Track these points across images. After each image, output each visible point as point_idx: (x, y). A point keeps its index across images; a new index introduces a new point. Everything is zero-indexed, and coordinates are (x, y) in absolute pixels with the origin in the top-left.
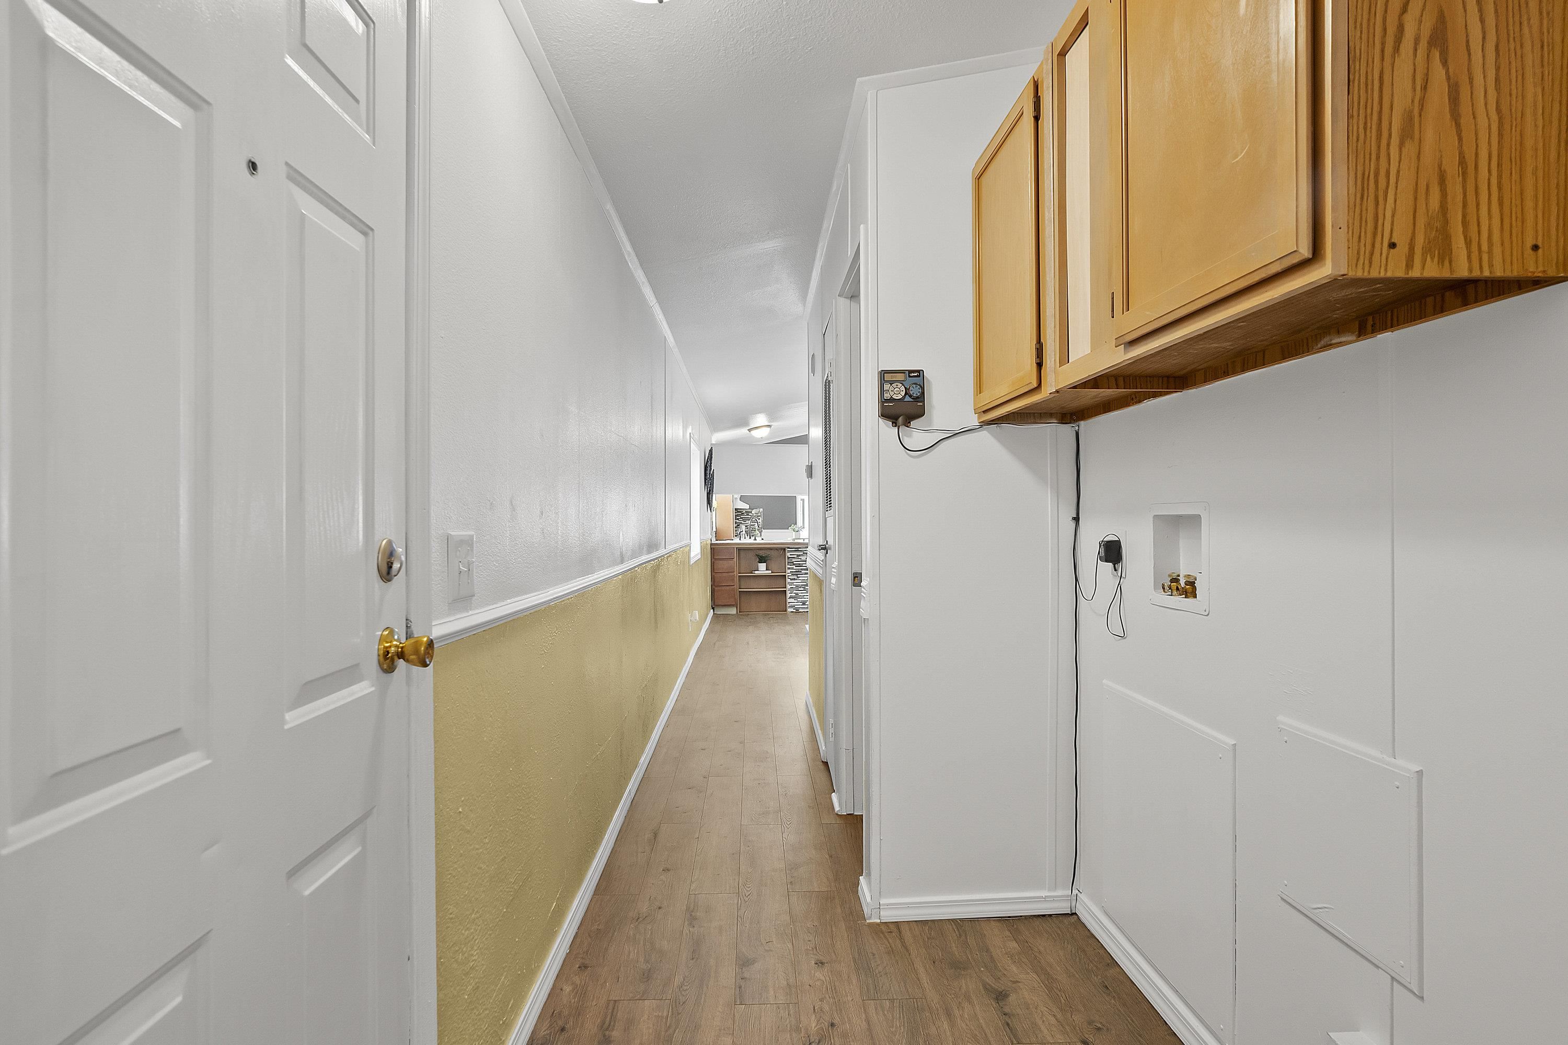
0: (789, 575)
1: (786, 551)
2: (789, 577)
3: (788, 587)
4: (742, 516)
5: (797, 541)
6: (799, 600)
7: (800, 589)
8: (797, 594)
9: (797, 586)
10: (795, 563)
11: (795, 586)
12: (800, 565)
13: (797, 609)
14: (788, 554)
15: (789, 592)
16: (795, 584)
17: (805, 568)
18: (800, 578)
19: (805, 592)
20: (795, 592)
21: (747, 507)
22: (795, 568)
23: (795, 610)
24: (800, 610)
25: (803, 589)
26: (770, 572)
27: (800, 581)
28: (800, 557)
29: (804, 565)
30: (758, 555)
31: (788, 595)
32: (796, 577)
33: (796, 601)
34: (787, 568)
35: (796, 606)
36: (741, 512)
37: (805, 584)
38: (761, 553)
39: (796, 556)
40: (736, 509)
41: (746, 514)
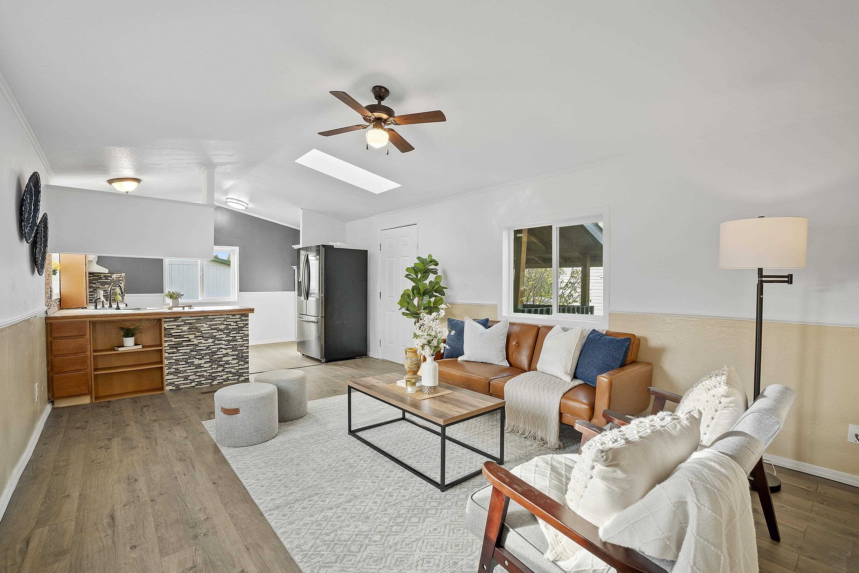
0: (166, 348)
1: (163, 322)
2: (167, 351)
3: (166, 362)
4: (99, 281)
5: (175, 310)
6: (179, 375)
7: (180, 363)
8: (177, 369)
9: (177, 360)
10: (173, 334)
11: (174, 361)
12: (180, 337)
13: (178, 386)
14: (165, 325)
15: (167, 368)
16: (173, 358)
17: (187, 339)
18: (180, 351)
19: (187, 365)
20: (174, 367)
21: (106, 271)
22: (174, 340)
23: (174, 388)
24: (181, 387)
25: (184, 363)
26: (141, 347)
27: (181, 354)
28: (180, 328)
29: (185, 336)
30: (122, 329)
31: (166, 371)
32: (176, 350)
33: (176, 377)
34: (163, 342)
35: (176, 383)
36: (98, 276)
37: (187, 357)
38: (128, 325)
39: (174, 327)
40: (90, 273)
41: (104, 279)
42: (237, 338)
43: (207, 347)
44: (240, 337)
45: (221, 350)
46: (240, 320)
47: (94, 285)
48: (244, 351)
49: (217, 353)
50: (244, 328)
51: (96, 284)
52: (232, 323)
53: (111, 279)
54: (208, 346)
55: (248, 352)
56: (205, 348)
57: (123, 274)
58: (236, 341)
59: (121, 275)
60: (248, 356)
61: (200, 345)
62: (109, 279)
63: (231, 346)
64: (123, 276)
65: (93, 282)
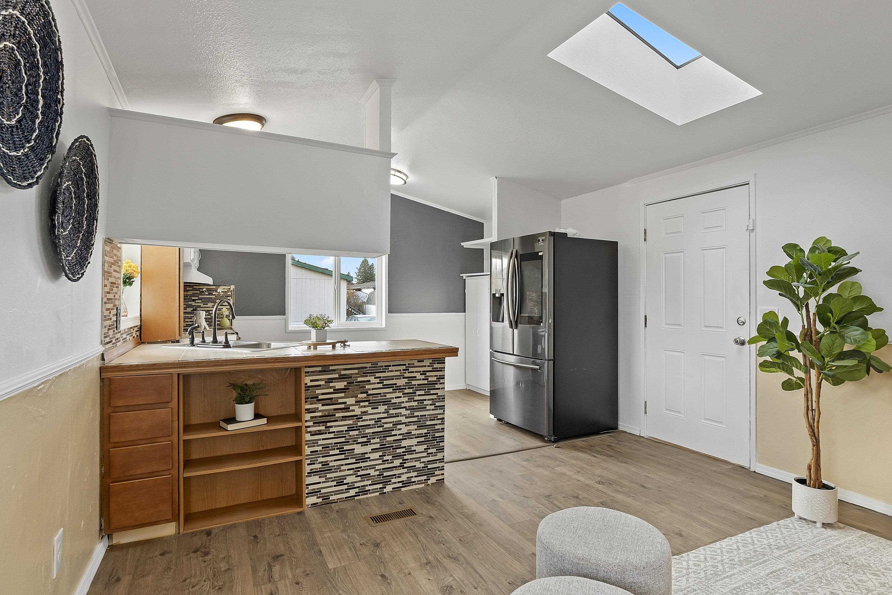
0: (308, 424)
1: (303, 374)
2: (309, 429)
3: (307, 450)
4: (200, 296)
5: (325, 350)
6: (329, 476)
7: (332, 453)
8: (325, 464)
9: (325, 447)
10: (320, 397)
11: (320, 448)
12: (331, 402)
13: (326, 498)
14: (307, 380)
15: (308, 461)
16: (320, 442)
17: (343, 406)
18: (331, 430)
19: (343, 457)
20: (321, 460)
21: (209, 280)
22: (321, 408)
23: (320, 500)
24: (331, 498)
25: (337, 452)
26: (264, 421)
27: (332, 435)
28: (331, 385)
29: (340, 401)
30: (234, 386)
31: (307, 469)
32: (323, 428)
33: (323, 479)
34: (303, 411)
35: (323, 491)
36: (199, 289)
37: (343, 440)
38: (241, 380)
39: (323, 383)
40: (184, 282)
41: (207, 293)
42: (425, 403)
43: (375, 422)
44: (430, 402)
45: (399, 427)
46: (430, 369)
47: (193, 303)
48: (437, 427)
49: (393, 433)
50: (437, 384)
51: (197, 301)
52: (418, 376)
53: (216, 293)
54: (378, 419)
55: (444, 429)
56: (373, 422)
57: (232, 287)
58: (424, 408)
59: (229, 287)
60: (443, 436)
61: (364, 418)
62: (214, 293)
63: (415, 419)
64: (232, 289)
65: (193, 298)
